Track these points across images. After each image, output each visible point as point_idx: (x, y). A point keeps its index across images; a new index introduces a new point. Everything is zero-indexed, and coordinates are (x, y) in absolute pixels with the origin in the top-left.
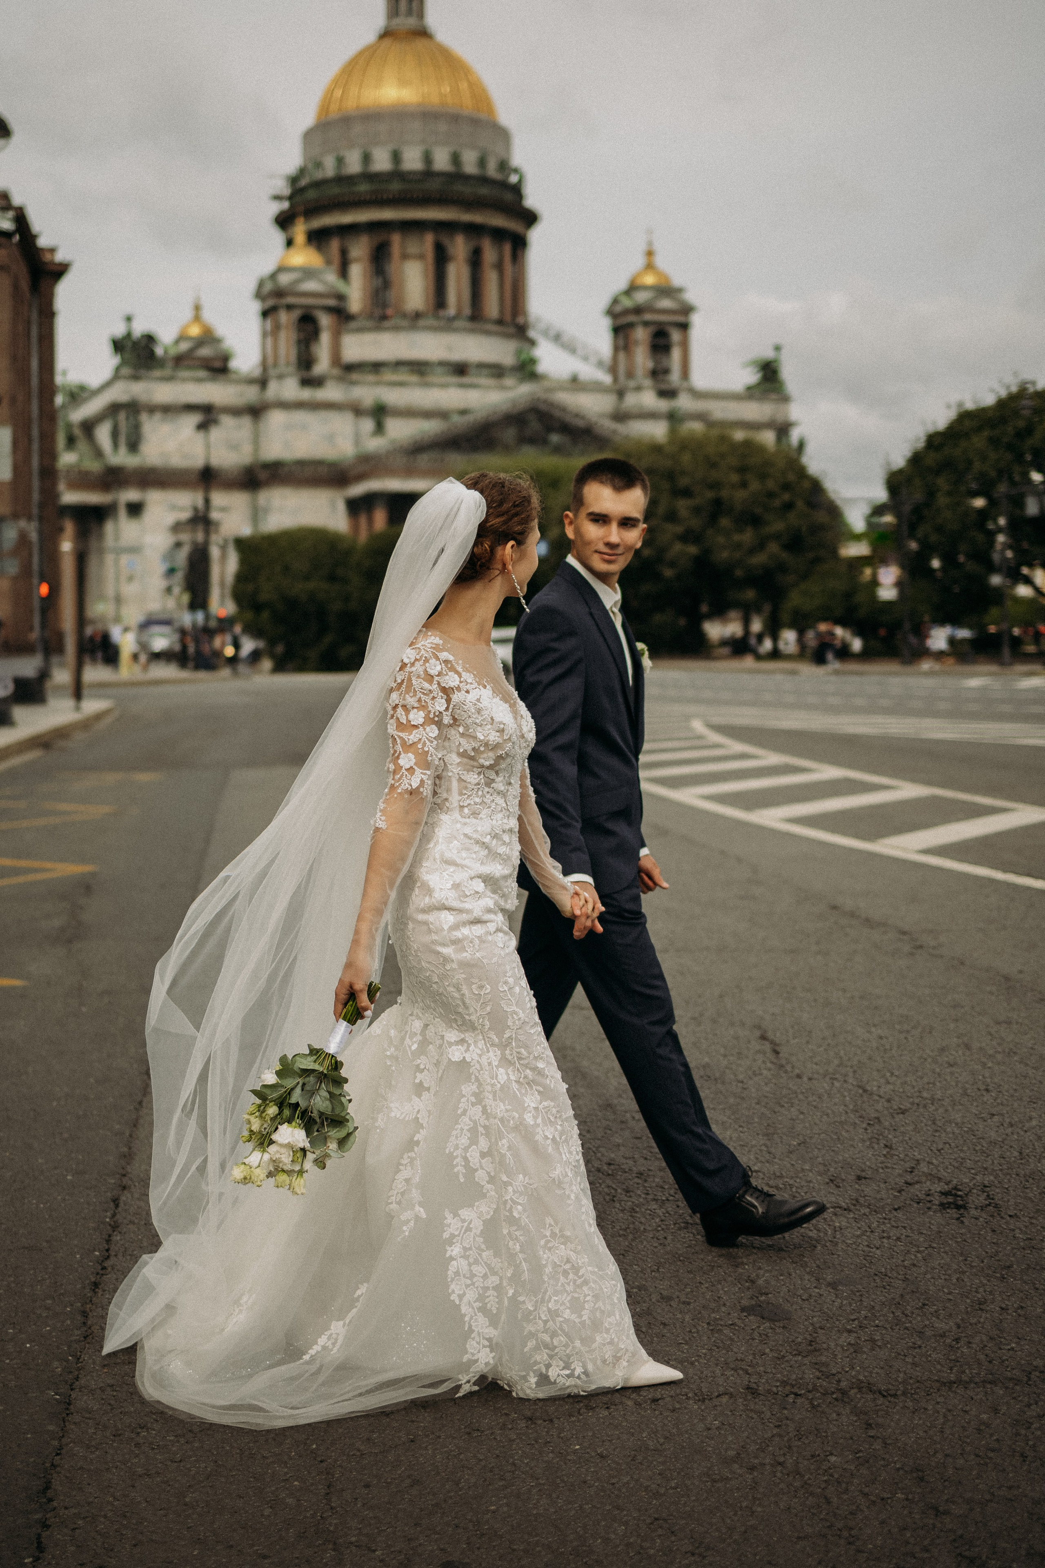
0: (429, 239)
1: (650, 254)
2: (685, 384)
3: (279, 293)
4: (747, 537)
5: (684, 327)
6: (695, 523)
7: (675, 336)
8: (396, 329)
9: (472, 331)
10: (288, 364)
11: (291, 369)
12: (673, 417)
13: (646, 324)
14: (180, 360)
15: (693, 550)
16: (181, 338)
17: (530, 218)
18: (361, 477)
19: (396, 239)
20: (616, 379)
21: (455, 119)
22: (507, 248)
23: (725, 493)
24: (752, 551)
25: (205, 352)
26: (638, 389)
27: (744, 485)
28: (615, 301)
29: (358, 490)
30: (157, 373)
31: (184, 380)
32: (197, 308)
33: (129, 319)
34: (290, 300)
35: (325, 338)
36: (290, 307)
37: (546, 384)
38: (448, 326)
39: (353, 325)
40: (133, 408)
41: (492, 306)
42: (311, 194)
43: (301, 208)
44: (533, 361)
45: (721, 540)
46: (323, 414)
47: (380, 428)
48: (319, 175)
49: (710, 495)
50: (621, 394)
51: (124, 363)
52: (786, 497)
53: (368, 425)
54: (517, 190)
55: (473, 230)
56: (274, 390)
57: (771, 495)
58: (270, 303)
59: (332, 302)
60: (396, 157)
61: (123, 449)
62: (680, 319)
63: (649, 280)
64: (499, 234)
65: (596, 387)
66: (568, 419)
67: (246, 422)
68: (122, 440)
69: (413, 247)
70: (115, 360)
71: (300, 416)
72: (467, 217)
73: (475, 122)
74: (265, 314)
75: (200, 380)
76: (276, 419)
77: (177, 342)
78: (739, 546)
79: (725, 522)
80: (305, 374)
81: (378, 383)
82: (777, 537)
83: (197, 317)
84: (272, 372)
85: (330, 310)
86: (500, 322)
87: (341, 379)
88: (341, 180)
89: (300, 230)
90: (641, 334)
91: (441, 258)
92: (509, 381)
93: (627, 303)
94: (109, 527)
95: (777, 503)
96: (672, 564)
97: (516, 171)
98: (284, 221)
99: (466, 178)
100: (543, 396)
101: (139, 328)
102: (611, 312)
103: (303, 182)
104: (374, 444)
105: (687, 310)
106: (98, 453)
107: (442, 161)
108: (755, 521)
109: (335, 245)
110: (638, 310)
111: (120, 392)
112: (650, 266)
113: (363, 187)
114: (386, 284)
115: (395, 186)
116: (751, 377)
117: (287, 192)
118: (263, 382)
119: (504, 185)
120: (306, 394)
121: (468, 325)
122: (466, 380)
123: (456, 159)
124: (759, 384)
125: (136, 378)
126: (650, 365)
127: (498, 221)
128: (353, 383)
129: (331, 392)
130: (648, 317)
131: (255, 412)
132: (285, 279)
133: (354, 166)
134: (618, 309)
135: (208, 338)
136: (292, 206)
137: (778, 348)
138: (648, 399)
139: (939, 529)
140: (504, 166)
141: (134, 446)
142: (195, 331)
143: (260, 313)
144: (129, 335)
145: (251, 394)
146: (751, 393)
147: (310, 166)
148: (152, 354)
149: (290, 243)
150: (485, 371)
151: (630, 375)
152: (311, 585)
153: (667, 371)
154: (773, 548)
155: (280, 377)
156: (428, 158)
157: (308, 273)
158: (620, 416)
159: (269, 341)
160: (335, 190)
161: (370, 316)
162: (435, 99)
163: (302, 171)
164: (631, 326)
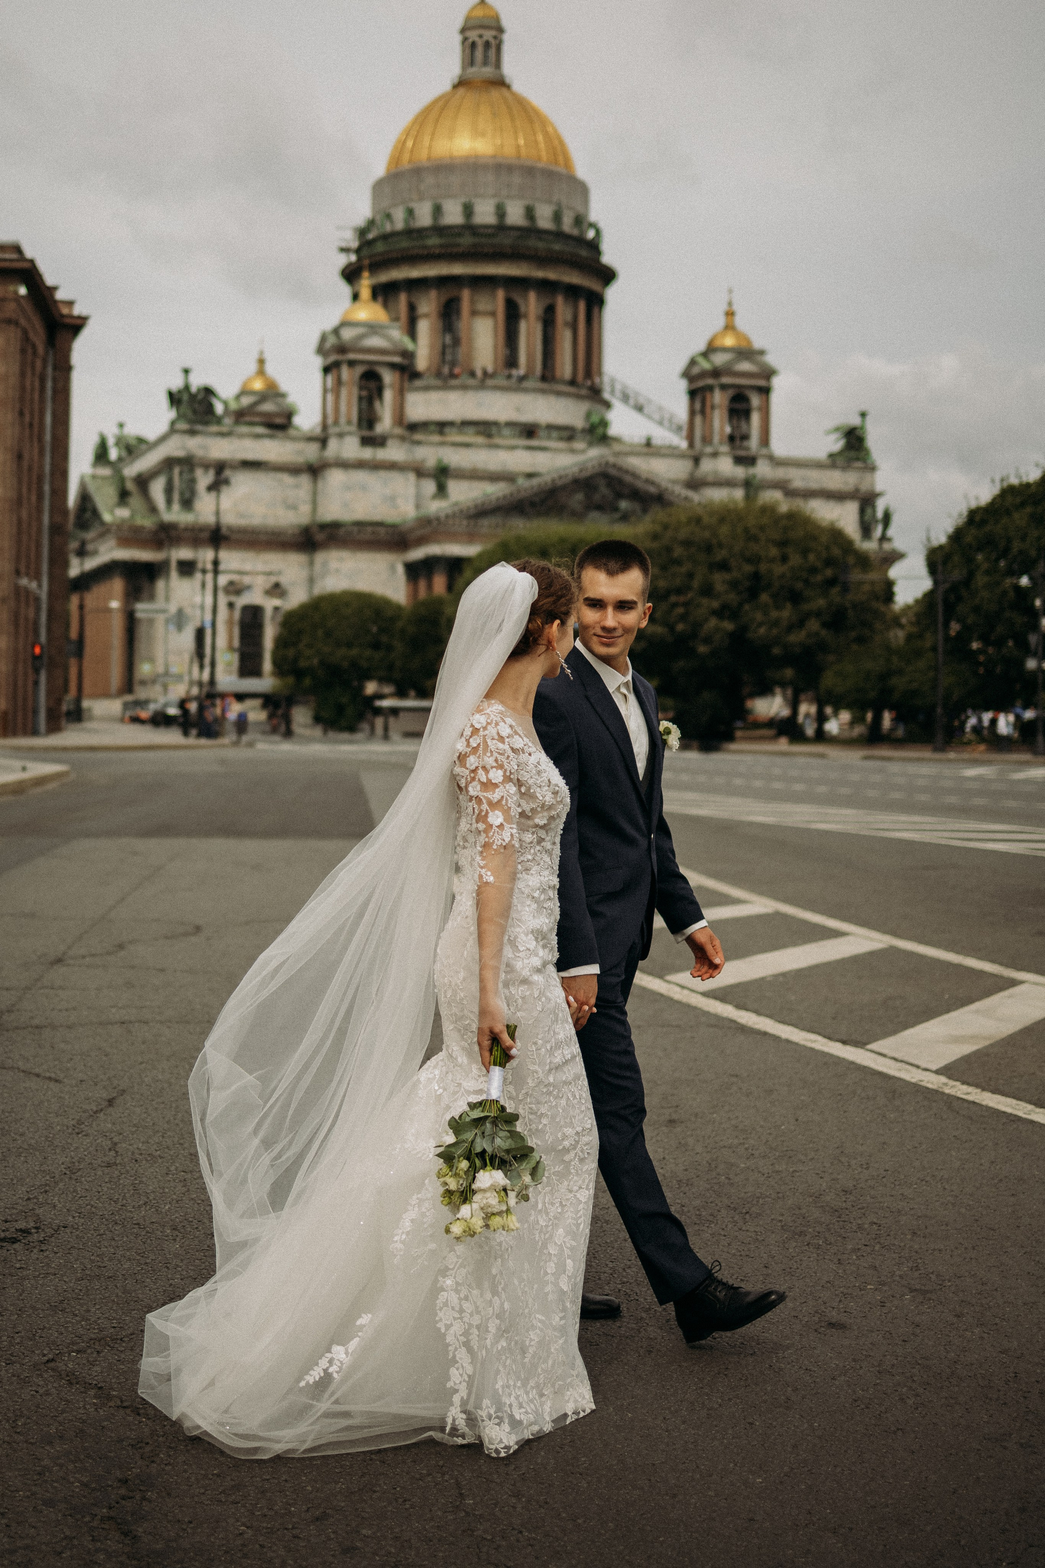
0: (501, 294)
1: (730, 314)
2: (764, 451)
3: (342, 349)
4: (786, 613)
5: (765, 391)
6: (732, 598)
7: (755, 400)
8: (464, 388)
9: (543, 391)
10: (349, 422)
11: (353, 428)
12: (748, 484)
13: (724, 387)
14: (241, 416)
15: (728, 626)
16: (243, 392)
17: (608, 276)
18: (421, 541)
19: (466, 294)
20: (691, 445)
21: (529, 171)
22: (582, 306)
23: (763, 567)
24: (790, 628)
25: (268, 407)
26: (715, 455)
27: (784, 559)
28: (693, 362)
29: (417, 554)
30: (214, 428)
31: (241, 436)
32: (261, 362)
33: (186, 371)
34: (352, 356)
35: (388, 395)
36: (352, 364)
37: (617, 447)
38: (519, 385)
39: (418, 383)
40: (188, 463)
41: (565, 366)
42: (380, 247)
43: (366, 262)
44: (604, 424)
45: (759, 616)
46: (383, 474)
47: (442, 490)
48: (388, 228)
49: (748, 568)
50: (697, 460)
51: (180, 416)
52: (829, 572)
53: (430, 487)
54: (594, 247)
55: (546, 287)
56: (334, 448)
57: (813, 570)
58: (333, 358)
59: (397, 359)
60: (468, 210)
61: (176, 506)
62: (762, 383)
63: (729, 341)
64: (573, 292)
65: (670, 452)
66: (640, 484)
67: (305, 480)
68: (176, 496)
69: (483, 304)
70: (172, 414)
71: (361, 476)
72: (540, 274)
73: (550, 175)
74: (326, 370)
75: (258, 436)
76: (335, 478)
77: (238, 397)
78: (776, 623)
79: (764, 597)
80: (366, 433)
81: (442, 444)
82: (818, 614)
83: (261, 372)
84: (332, 430)
85: (393, 366)
86: (573, 382)
87: (402, 439)
88: (410, 232)
89: (365, 284)
90: (719, 398)
91: (513, 315)
92: (579, 445)
93: (705, 365)
94: (160, 584)
95: (819, 578)
96: (707, 640)
97: (592, 225)
98: (350, 275)
99: (541, 233)
100: (612, 460)
101: (197, 382)
102: (687, 374)
103: (370, 236)
104: (435, 507)
105: (769, 373)
106: (153, 509)
107: (515, 216)
108: (795, 598)
109: (403, 298)
110: (716, 373)
111: (175, 447)
112: (730, 327)
113: (433, 241)
114: (456, 342)
115: (467, 241)
116: (836, 444)
117: (355, 244)
118: (323, 441)
119: (581, 241)
120: (367, 453)
121: (540, 385)
122: (534, 443)
123: (530, 213)
124: (841, 453)
125: (192, 433)
126: (728, 430)
127: (574, 278)
128: (418, 443)
129: (394, 452)
130: (726, 380)
131: (315, 470)
132: (347, 334)
133: (424, 218)
134: (696, 370)
135: (272, 392)
136: (359, 259)
137: (863, 415)
138: (725, 466)
139: (976, 609)
140: (580, 221)
141: (187, 503)
142: (258, 385)
143: (322, 369)
144: (187, 387)
145: (311, 452)
146: (834, 461)
147: (378, 218)
148: (210, 409)
149: (356, 297)
150: (555, 434)
151: (707, 440)
152: (354, 652)
153: (745, 437)
154: (813, 625)
155: (341, 435)
156: (501, 212)
157: (373, 328)
158: (694, 484)
159: (330, 397)
160: (405, 244)
161: (438, 374)
162: (509, 151)
163: (371, 223)
164: (710, 388)
